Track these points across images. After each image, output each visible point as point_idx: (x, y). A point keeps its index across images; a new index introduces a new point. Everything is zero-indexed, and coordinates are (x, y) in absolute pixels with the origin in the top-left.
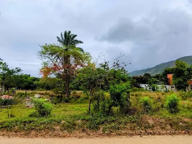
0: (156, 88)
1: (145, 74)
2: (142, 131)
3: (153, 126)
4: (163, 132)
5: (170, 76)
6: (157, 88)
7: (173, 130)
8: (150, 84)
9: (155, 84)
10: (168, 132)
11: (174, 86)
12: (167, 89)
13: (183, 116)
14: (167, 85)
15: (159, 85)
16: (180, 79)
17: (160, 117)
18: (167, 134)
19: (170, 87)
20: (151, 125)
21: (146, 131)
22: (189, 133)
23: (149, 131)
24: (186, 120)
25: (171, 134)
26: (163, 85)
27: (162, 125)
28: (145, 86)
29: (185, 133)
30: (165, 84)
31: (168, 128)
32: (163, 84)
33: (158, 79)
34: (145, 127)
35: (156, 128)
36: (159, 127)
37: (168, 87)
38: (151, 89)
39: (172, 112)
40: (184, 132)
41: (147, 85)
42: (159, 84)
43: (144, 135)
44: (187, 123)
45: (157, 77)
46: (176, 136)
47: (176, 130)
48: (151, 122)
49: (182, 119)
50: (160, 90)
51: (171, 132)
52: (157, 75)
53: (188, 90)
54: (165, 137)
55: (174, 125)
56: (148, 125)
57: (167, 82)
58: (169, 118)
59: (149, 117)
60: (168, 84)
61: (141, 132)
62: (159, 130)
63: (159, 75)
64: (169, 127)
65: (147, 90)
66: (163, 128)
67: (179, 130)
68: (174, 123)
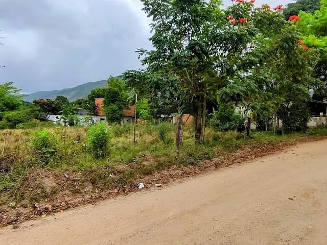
0: (75, 122)
1: (58, 97)
2: (22, 210)
3: (54, 192)
4: (76, 201)
5: (99, 101)
6: (78, 121)
7: (97, 192)
8: (66, 114)
9: (74, 114)
10: (87, 197)
11: (105, 118)
12: (93, 122)
13: (115, 161)
14: (93, 116)
15: (81, 117)
16: (114, 106)
17: (71, 168)
18: (84, 203)
19: (99, 118)
20: (48, 190)
21: (34, 207)
22: (124, 191)
23: (44, 205)
24: (120, 167)
25: (92, 201)
26: (88, 116)
27: (74, 187)
28: (57, 118)
29: (118, 193)
30: (91, 115)
31: (87, 189)
32: (88, 114)
33: (80, 107)
34: (32, 200)
35: (60, 194)
36: (67, 192)
37: (95, 119)
38: (67, 124)
39: (97, 157)
40: (116, 190)
41: (59, 117)
42: (82, 115)
43: (28, 218)
44: (122, 172)
45: (79, 103)
46: (102, 203)
47: (103, 190)
48: (49, 183)
49: (115, 167)
50: (82, 124)
51: (92, 196)
52: (79, 100)
53: (124, 122)
54: (79, 211)
55: (100, 181)
56: (42, 192)
57: (94, 111)
58: (91, 167)
59: (45, 174)
60: (96, 114)
61: (18, 215)
62: (67, 199)
63: (83, 99)
64: (89, 187)
65: (59, 124)
66: (76, 192)
67: (108, 188)
68: (100, 177)
